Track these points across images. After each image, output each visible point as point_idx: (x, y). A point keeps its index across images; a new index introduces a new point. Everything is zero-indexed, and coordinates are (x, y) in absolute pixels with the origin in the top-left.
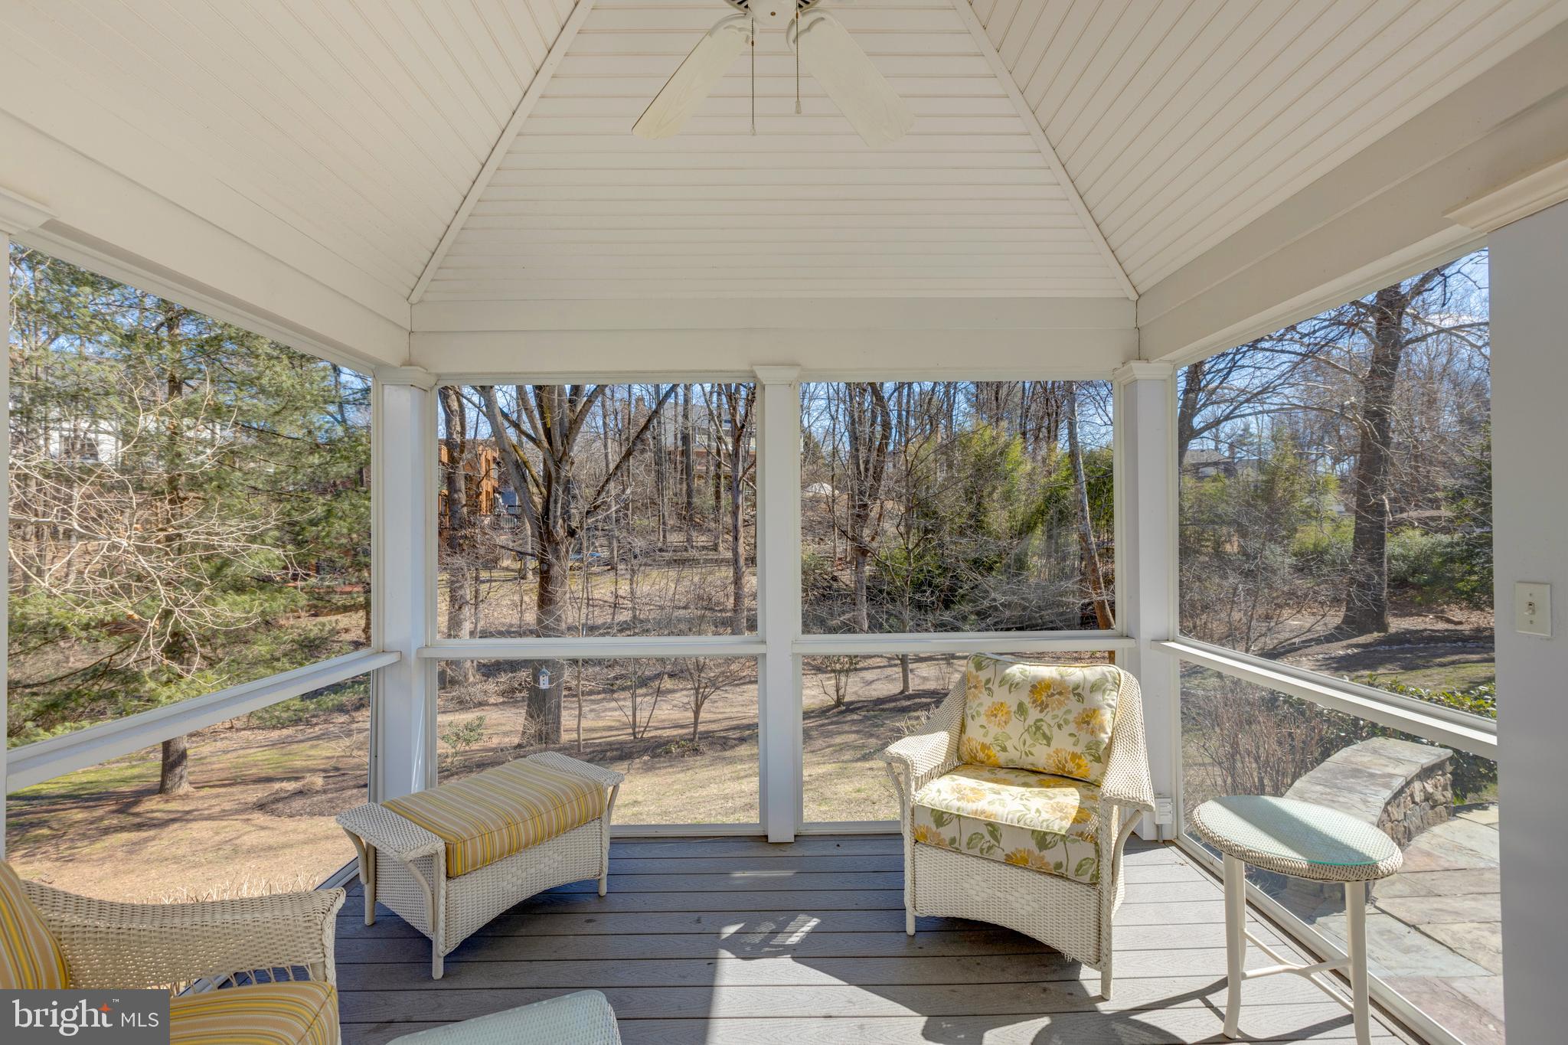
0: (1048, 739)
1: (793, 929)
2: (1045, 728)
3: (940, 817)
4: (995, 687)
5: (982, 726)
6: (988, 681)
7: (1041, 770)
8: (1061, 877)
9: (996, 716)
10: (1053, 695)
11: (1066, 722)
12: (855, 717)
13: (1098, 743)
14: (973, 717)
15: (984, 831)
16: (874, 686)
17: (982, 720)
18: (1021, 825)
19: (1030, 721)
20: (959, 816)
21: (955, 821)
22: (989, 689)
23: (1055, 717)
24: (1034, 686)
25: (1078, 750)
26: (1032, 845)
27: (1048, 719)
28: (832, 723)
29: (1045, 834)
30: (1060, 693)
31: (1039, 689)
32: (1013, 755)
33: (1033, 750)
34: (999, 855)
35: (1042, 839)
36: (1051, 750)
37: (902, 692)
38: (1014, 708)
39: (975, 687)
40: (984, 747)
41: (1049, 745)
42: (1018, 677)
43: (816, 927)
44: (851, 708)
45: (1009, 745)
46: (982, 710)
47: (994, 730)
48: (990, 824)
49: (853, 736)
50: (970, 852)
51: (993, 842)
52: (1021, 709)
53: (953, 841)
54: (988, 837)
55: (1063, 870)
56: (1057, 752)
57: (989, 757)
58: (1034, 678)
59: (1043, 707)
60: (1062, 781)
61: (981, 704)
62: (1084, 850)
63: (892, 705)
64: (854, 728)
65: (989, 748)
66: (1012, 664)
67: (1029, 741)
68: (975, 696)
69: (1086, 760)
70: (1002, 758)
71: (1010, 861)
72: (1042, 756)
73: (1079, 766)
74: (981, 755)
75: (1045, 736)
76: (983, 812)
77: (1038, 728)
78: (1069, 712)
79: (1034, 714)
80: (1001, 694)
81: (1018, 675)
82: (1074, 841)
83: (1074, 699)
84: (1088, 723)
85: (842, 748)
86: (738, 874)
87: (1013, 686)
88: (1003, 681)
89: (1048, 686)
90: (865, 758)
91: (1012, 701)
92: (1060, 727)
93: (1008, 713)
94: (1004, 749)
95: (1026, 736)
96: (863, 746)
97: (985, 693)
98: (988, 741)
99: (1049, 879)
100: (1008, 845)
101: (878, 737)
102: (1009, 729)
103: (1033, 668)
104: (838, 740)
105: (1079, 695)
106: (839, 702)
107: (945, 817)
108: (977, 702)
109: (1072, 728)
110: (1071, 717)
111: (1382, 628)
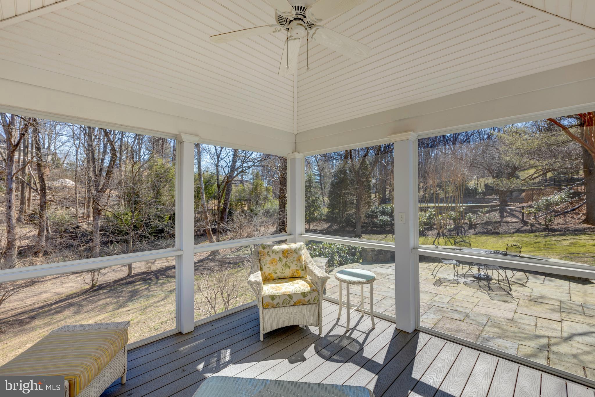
0: (289, 267)
1: (224, 356)
2: (288, 264)
3: (273, 298)
4: (271, 254)
5: (268, 267)
6: (268, 252)
7: (287, 277)
8: (310, 304)
9: (272, 263)
10: (289, 253)
11: (294, 261)
12: (105, 291)
13: (302, 265)
14: (265, 265)
15: (287, 297)
16: (106, 276)
17: (268, 265)
18: (297, 292)
19: (284, 263)
20: (279, 295)
21: (278, 297)
22: (269, 255)
23: (290, 260)
24: (283, 252)
25: (298, 268)
26: (302, 297)
27: (289, 261)
28: (91, 297)
29: (305, 293)
30: (291, 253)
31: (284, 252)
32: (279, 274)
33: (285, 271)
34: (292, 303)
35: (304, 294)
36: (290, 270)
37: (128, 275)
38: (278, 259)
39: (264, 255)
40: (270, 274)
41: (290, 269)
42: (277, 250)
43: (231, 352)
44: (101, 287)
45: (278, 272)
46: (267, 262)
47: (272, 268)
48: (289, 295)
49: (109, 299)
50: (283, 306)
51: (290, 300)
52: (280, 259)
53: (278, 304)
54: (289, 299)
55: (310, 302)
56: (292, 270)
57: (271, 277)
58: (282, 249)
59: (287, 257)
60: (294, 279)
61: (267, 260)
62: (315, 294)
63: (124, 281)
64: (107, 296)
65: (271, 274)
66: (274, 246)
67: (284, 269)
68: (264, 258)
69: (300, 271)
70: (275, 276)
71: (295, 304)
72: (288, 273)
73: (298, 273)
74: (269, 277)
75: (288, 266)
76: (285, 292)
77: (286, 264)
78: (294, 258)
79: (284, 260)
80: (273, 256)
81: (277, 249)
82: (312, 292)
83: (295, 253)
84: (299, 260)
85: (105, 306)
86: (182, 349)
87: (277, 253)
88: (273, 251)
89: (287, 251)
90: (120, 307)
91: (277, 257)
92: (292, 263)
93: (276, 261)
94: (276, 273)
95: (283, 267)
96: (117, 302)
97: (268, 256)
98: (270, 272)
99: (305, 306)
100: (295, 300)
101: (123, 297)
102: (277, 266)
103: (280, 246)
104: (101, 302)
105: (296, 252)
106: (93, 286)
107: (274, 297)
108: (265, 260)
109: (295, 262)
110: (295, 259)
111: (285, 231)
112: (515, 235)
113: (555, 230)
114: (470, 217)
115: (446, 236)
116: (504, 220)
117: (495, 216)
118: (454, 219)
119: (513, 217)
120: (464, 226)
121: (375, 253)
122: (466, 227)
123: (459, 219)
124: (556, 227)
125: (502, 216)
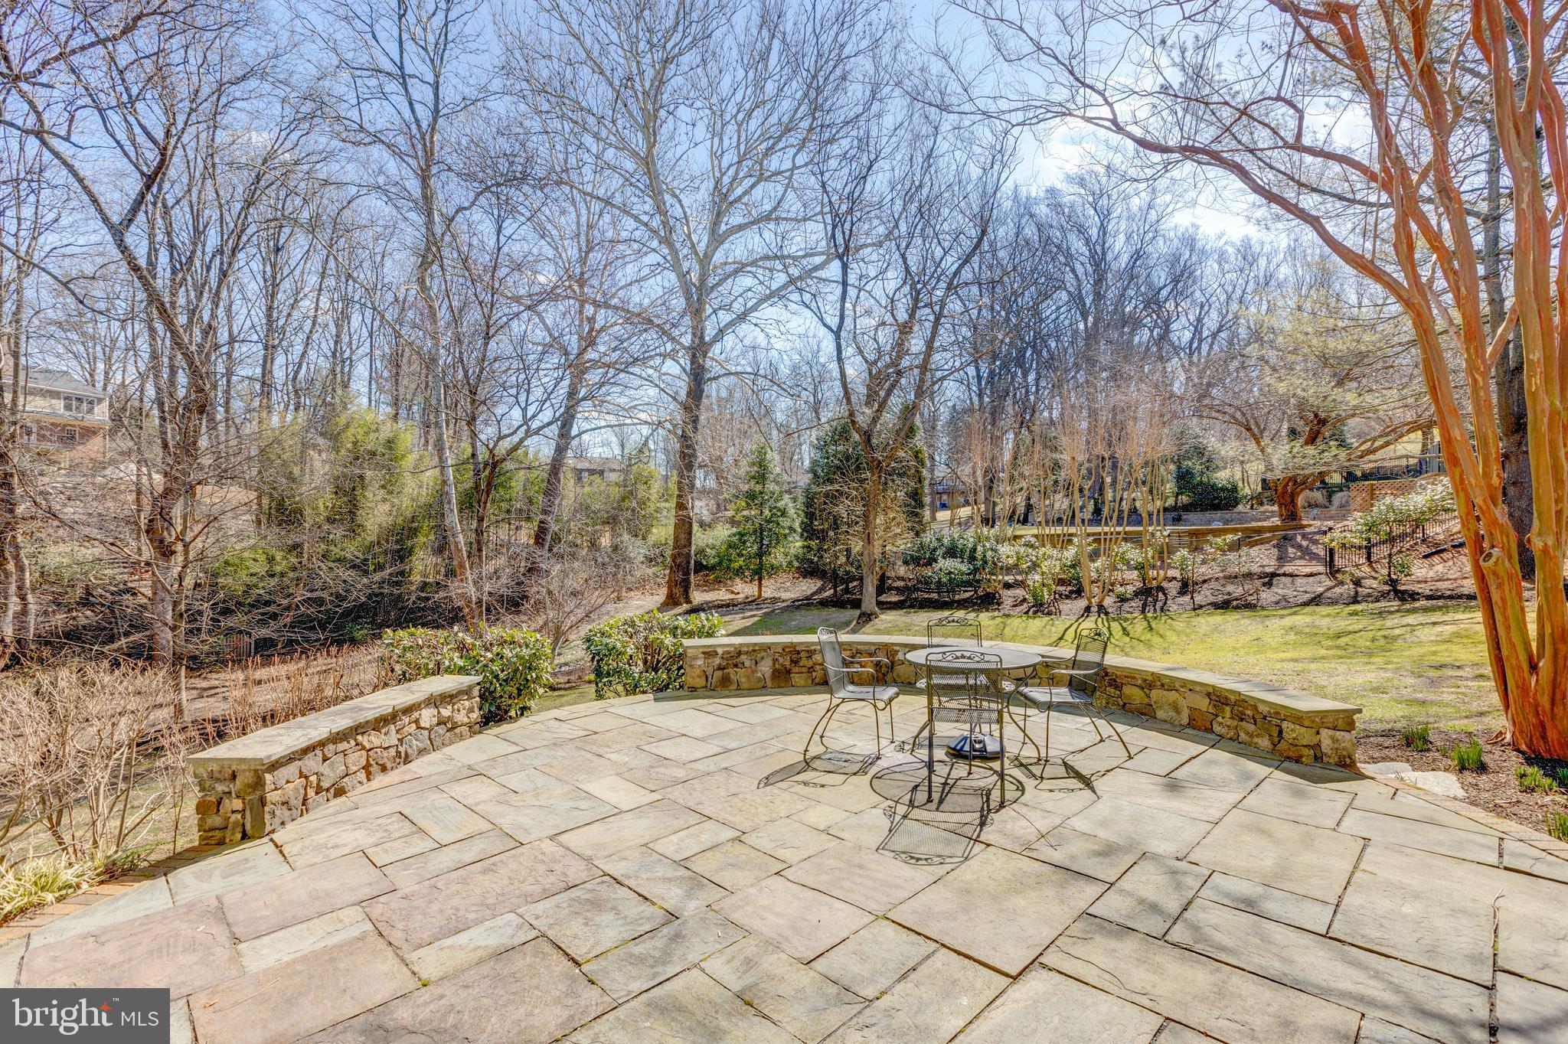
111: (688, 601)
112: (1308, 609)
113: (1413, 596)
114: (1184, 559)
115: (1107, 614)
116: (1288, 569)
117: (1261, 558)
118: (1140, 567)
119: (1311, 560)
120: (1165, 584)
121: (717, 661)
122: (1173, 588)
123: (1154, 567)
124: (1417, 588)
125: (1282, 559)
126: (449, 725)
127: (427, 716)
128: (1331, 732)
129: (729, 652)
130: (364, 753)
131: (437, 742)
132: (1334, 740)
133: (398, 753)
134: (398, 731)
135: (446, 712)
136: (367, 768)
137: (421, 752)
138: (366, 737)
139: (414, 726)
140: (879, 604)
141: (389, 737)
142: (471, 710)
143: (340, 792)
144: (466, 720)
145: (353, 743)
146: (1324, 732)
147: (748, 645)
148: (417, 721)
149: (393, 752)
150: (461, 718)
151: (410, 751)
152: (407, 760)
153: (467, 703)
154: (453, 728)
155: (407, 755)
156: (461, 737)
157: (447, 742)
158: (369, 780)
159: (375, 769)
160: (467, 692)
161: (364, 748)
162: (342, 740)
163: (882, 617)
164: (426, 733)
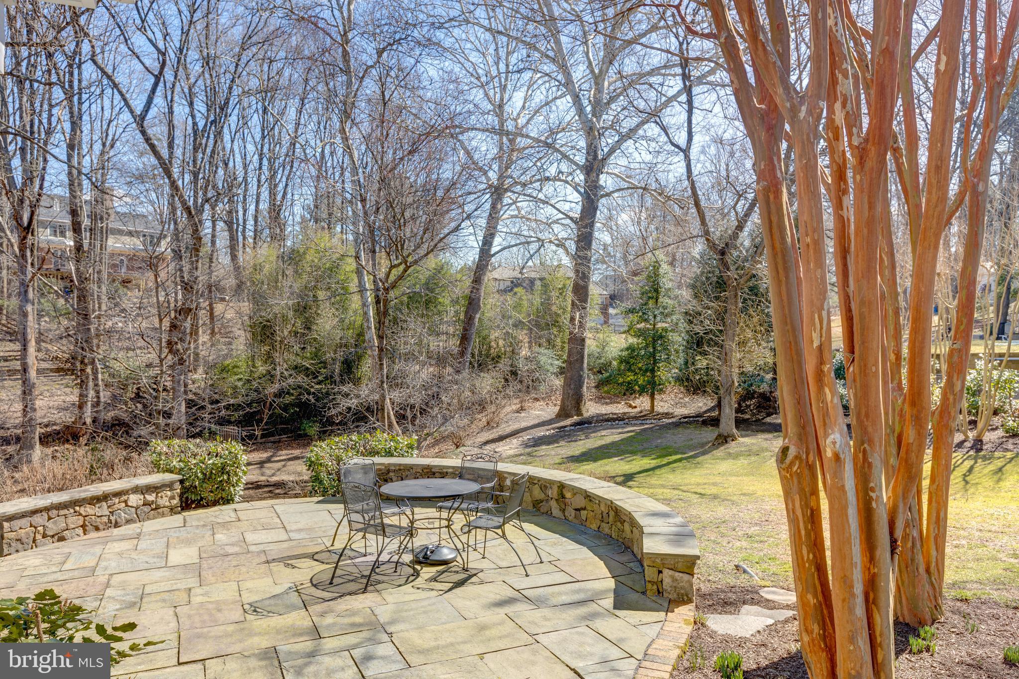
111: (579, 414)
126: (154, 506)
127: (135, 499)
128: (671, 572)
129: (380, 470)
130: (81, 518)
131: (142, 516)
132: (674, 580)
133: (110, 521)
134: (109, 507)
135: (151, 498)
136: (83, 526)
137: (128, 522)
138: (82, 508)
139: (123, 505)
140: (739, 423)
141: (103, 509)
142: (173, 498)
143: (62, 539)
144: (167, 504)
145: (72, 511)
146: (666, 572)
147: (395, 465)
148: (126, 502)
149: (105, 519)
150: (164, 501)
151: (119, 520)
152: (117, 525)
153: (169, 493)
154: (156, 509)
155: (116, 522)
156: (163, 515)
157: (151, 517)
158: (85, 534)
159: (89, 528)
160: (170, 486)
161: (80, 514)
162: (63, 509)
163: (741, 440)
164: (133, 510)
